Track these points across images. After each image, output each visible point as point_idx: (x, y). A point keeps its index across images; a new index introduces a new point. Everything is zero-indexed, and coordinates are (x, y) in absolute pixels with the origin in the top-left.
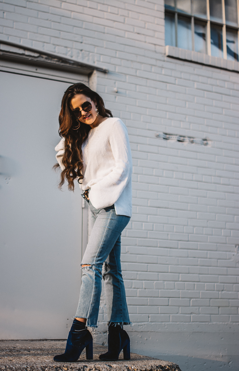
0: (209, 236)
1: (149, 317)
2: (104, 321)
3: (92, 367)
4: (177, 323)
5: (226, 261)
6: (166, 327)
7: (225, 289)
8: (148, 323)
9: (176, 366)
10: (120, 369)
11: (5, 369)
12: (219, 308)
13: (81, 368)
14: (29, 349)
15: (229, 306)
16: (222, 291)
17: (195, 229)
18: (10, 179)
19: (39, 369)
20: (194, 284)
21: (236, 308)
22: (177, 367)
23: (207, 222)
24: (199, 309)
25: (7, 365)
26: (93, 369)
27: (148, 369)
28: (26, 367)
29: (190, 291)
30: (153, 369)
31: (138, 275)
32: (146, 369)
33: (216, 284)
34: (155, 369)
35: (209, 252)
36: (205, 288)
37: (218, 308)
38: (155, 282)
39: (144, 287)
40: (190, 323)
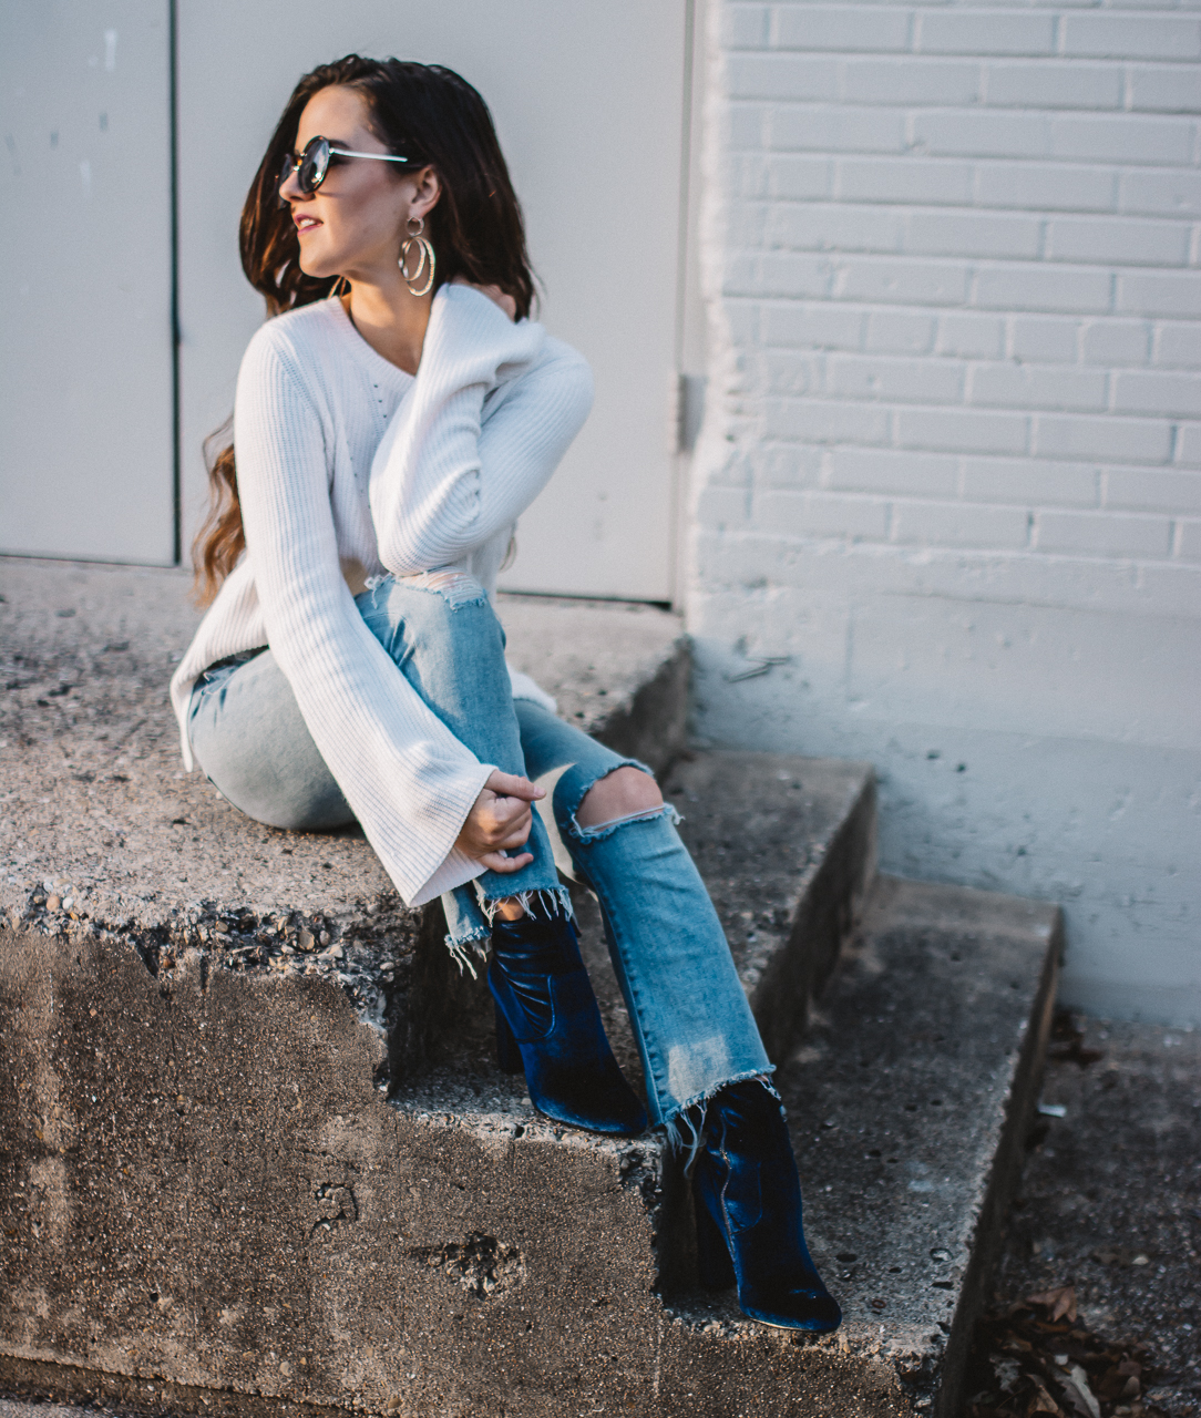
1: (1031, 521)
6: (1137, 585)
8: (1025, 554)
31: (975, 282)
38: (1090, 321)
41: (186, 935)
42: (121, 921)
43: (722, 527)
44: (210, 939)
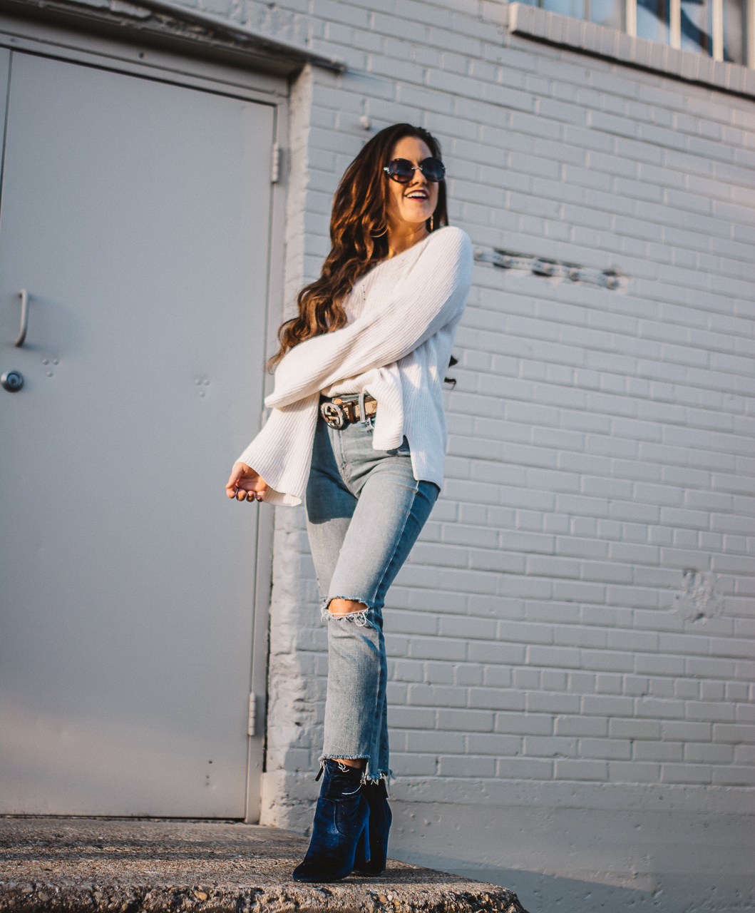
0: (611, 542)
1: (437, 762)
2: (310, 769)
3: (277, 893)
4: (516, 781)
5: (656, 612)
6: (484, 790)
7: (650, 691)
8: (436, 778)
9: (510, 897)
10: (354, 901)
11: (31, 893)
12: (632, 743)
13: (247, 894)
14: (100, 841)
15: (659, 739)
16: (643, 695)
17: (572, 522)
18: (56, 363)
19: (128, 894)
20: (566, 675)
21: (680, 744)
22: (512, 900)
23: (609, 502)
24: (577, 745)
25: (38, 881)
26: (278, 899)
27: (432, 901)
28: (91, 888)
29: (552, 694)
30: (446, 902)
31: (410, 645)
32: (426, 902)
33: (625, 676)
34: (451, 903)
35: (609, 586)
36: (597, 688)
37: (628, 741)
38: (458, 665)
39: (426, 679)
40: (551, 782)
41: (453, 906)
42: (421, 903)
43: (297, 771)
44: (464, 907)
